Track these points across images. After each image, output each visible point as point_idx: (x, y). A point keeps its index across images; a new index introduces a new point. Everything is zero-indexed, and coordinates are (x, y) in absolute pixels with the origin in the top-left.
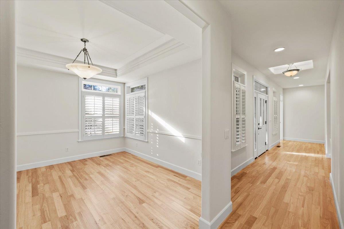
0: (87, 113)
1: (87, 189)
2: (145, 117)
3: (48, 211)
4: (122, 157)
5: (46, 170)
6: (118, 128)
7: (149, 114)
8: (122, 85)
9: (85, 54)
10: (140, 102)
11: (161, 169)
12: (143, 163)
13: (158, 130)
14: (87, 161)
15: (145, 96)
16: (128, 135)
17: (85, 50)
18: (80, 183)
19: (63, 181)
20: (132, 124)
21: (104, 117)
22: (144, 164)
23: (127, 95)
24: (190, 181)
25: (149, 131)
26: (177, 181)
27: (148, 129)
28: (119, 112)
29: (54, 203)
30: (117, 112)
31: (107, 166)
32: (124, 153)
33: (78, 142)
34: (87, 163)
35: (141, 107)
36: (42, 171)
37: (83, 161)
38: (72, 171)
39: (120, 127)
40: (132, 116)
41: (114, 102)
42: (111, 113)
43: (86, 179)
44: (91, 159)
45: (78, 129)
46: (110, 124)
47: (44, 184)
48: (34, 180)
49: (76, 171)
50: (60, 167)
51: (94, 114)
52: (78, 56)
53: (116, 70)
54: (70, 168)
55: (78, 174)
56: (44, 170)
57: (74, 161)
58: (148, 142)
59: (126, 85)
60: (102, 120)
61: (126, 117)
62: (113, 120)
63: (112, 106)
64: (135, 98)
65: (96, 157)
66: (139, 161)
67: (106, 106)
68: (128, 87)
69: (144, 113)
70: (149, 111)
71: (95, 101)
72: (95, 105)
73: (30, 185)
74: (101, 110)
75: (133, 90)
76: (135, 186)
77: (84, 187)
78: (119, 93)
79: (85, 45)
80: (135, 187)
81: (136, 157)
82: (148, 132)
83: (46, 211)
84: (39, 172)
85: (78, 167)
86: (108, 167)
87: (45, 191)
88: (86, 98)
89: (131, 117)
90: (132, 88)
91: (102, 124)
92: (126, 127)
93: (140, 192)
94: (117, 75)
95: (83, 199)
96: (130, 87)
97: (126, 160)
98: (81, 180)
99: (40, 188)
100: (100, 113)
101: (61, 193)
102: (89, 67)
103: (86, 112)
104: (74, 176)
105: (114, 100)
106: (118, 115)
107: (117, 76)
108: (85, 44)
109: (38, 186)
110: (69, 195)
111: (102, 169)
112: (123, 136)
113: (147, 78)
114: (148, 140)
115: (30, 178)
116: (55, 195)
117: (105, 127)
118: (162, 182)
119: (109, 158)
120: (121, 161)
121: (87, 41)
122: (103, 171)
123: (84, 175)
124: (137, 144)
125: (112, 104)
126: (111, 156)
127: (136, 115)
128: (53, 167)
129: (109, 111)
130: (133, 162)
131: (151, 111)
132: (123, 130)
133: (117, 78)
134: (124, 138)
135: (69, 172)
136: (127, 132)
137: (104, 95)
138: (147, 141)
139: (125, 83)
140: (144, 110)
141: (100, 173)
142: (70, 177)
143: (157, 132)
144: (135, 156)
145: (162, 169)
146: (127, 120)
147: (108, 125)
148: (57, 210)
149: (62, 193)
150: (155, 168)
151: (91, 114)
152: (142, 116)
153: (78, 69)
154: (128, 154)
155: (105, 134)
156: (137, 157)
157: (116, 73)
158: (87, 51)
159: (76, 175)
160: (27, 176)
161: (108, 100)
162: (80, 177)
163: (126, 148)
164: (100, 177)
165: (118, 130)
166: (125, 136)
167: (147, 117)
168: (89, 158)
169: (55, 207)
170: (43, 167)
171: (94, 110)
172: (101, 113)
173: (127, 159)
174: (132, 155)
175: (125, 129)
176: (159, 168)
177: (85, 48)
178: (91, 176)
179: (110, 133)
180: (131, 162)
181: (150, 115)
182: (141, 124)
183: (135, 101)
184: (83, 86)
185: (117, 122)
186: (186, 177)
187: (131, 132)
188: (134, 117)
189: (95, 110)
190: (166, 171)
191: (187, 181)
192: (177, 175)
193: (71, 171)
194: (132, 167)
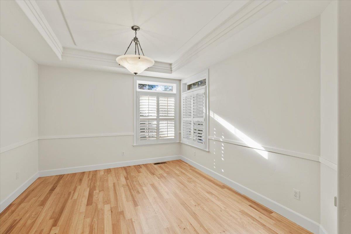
0: (142, 116)
1: (138, 207)
2: (205, 120)
3: (96, 230)
4: (178, 168)
5: (104, 173)
6: (174, 132)
7: (210, 115)
8: (178, 82)
9: (136, 44)
10: (199, 101)
11: (228, 191)
12: (203, 179)
13: (223, 137)
14: (141, 168)
15: (205, 93)
16: (184, 140)
17: (136, 39)
18: (132, 196)
19: (117, 191)
20: (189, 127)
21: (158, 119)
22: (206, 181)
23: (183, 93)
24: (279, 221)
25: (210, 137)
26: (257, 218)
27: (209, 135)
28: (174, 114)
29: (104, 219)
30: (172, 114)
31: (161, 177)
32: (179, 162)
33: (133, 146)
34: (141, 170)
35: (200, 108)
36: (100, 175)
37: (138, 167)
38: (127, 179)
39: (175, 131)
40: (189, 118)
41: (169, 102)
42: (166, 115)
43: (138, 192)
44: (146, 165)
45: (133, 132)
46: (164, 128)
47: (99, 191)
48: (92, 184)
49: (130, 179)
50: (116, 172)
51: (148, 116)
52: (128, 48)
53: (171, 64)
54: (125, 174)
55: (132, 184)
56: (102, 173)
57: (130, 166)
58: (209, 151)
59: (182, 82)
60: (156, 123)
61: (183, 119)
62: (168, 123)
63: (166, 107)
64: (192, 97)
65: (150, 164)
66: (199, 176)
67: (160, 107)
68: (184, 84)
69: (204, 115)
70: (211, 112)
71: (149, 102)
72: (150, 106)
73: (88, 190)
74: (156, 112)
75: (190, 87)
76: (194, 213)
77: (135, 204)
78: (174, 91)
79: (136, 34)
80: (194, 215)
81: (193, 169)
82: (209, 139)
83: (95, 228)
84: (98, 176)
85: (132, 174)
86: (161, 179)
87: (98, 200)
88: (141, 98)
89: (187, 119)
90: (189, 85)
91: (156, 127)
92: (182, 132)
93: (201, 225)
94: (172, 70)
95: (133, 220)
96: (186, 84)
97: (182, 172)
98: (133, 193)
99: (95, 196)
100: (154, 115)
101: (112, 206)
102: (139, 58)
103: (141, 114)
104: (128, 185)
105: (169, 99)
106: (173, 118)
107: (172, 72)
108: (136, 32)
109: (94, 192)
110: (119, 211)
111: (156, 181)
112: (179, 142)
113: (208, 70)
114: (209, 149)
115: (90, 182)
116: (107, 208)
117: (160, 131)
118: (233, 215)
119: (164, 167)
120: (177, 172)
121: (138, 28)
122: (156, 184)
123: (137, 186)
124: (195, 152)
125: (166, 105)
126: (165, 164)
127: (193, 117)
128: (111, 171)
129: (164, 112)
130: (191, 176)
131: (213, 112)
132: (178, 134)
133: (172, 74)
134: (180, 144)
135: (123, 180)
136: (183, 137)
137: (158, 95)
138: (207, 150)
139: (180, 80)
140: (204, 111)
141: (153, 186)
142: (123, 186)
143: (221, 140)
144: (192, 167)
145: (230, 192)
146: (183, 123)
147: (164, 129)
148: (105, 230)
149: (114, 207)
150: (220, 189)
151: (146, 116)
152: (202, 118)
153: (128, 63)
154: (185, 164)
155: (160, 138)
156: (195, 169)
157: (171, 68)
158: (138, 40)
159: (129, 184)
160: (88, 179)
161: (163, 101)
162: (132, 188)
163: (182, 156)
164: (153, 191)
165: (174, 135)
166: (181, 142)
167: (208, 119)
168: (143, 165)
169: (104, 227)
170: (102, 170)
171: (148, 111)
172: (156, 115)
173: (184, 171)
174: (189, 165)
175: (180, 133)
176: (226, 189)
177: (136, 37)
178: (144, 188)
179: (165, 138)
180: (188, 174)
181: (212, 117)
182: (200, 127)
183: (192, 101)
184: (138, 85)
185: (172, 124)
186: (272, 213)
187: (188, 138)
188: (191, 119)
189: (150, 112)
190: (236, 196)
191: (273, 220)
192: (256, 207)
193: (125, 177)
194: (190, 182)
